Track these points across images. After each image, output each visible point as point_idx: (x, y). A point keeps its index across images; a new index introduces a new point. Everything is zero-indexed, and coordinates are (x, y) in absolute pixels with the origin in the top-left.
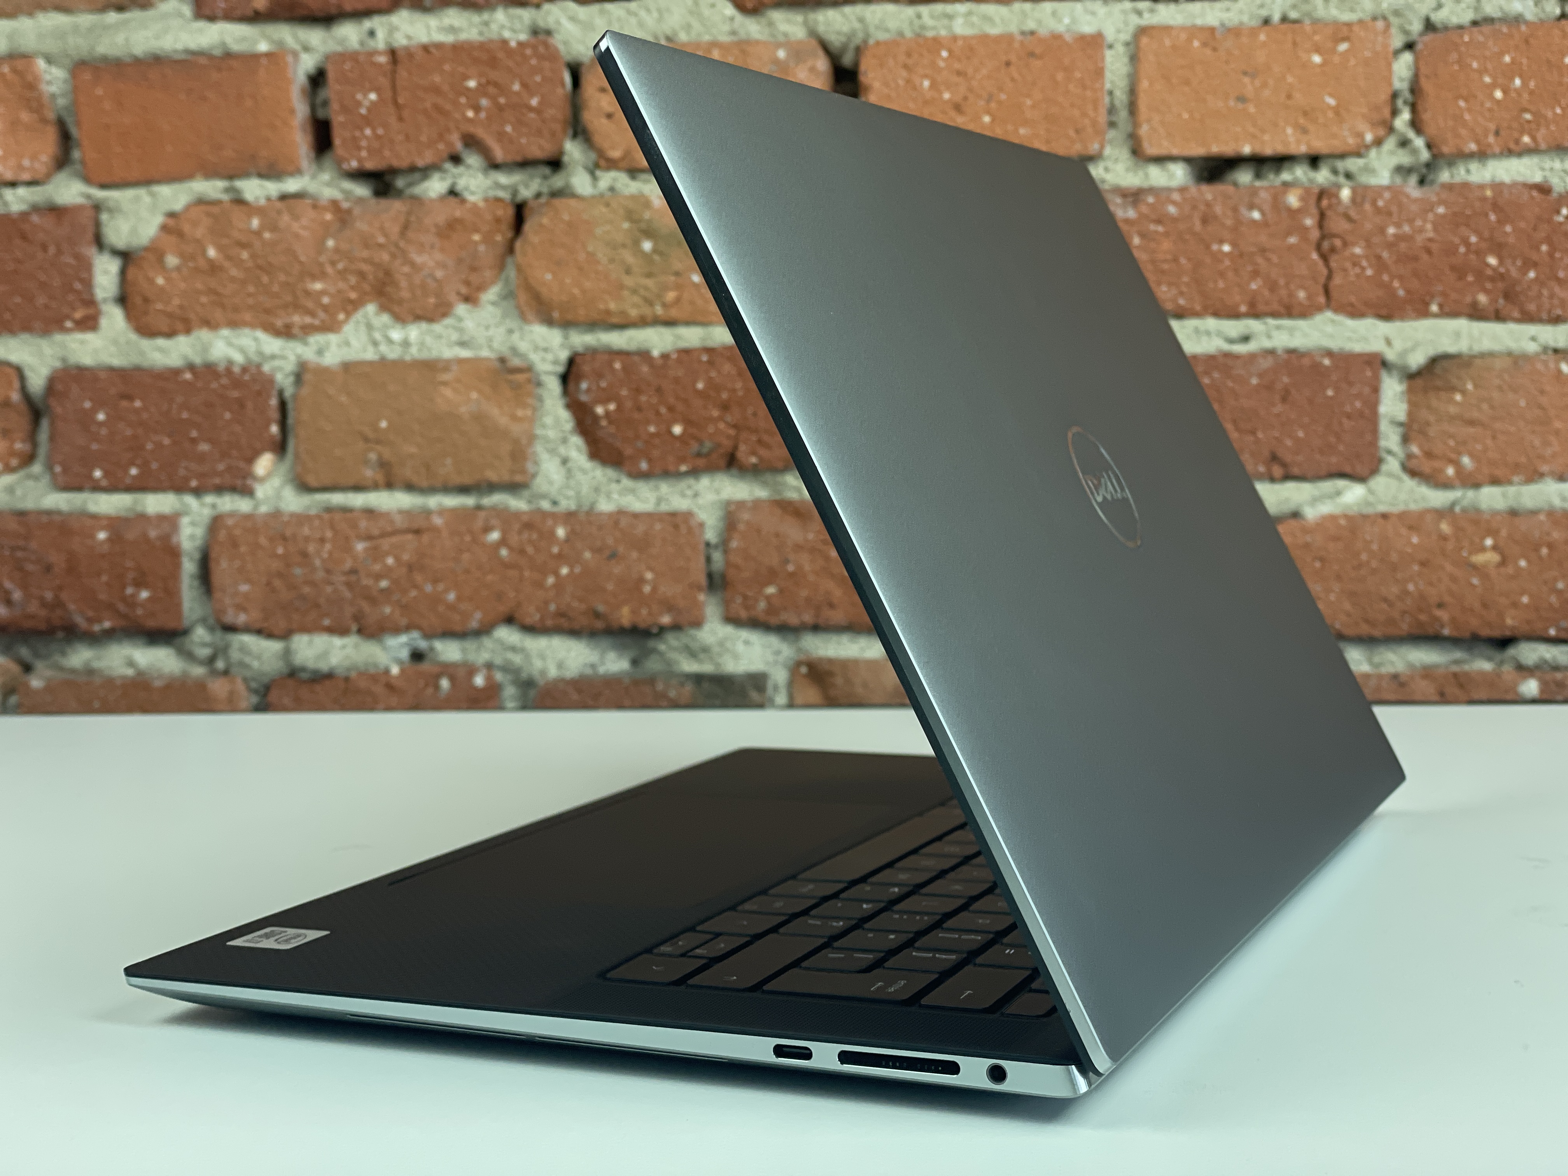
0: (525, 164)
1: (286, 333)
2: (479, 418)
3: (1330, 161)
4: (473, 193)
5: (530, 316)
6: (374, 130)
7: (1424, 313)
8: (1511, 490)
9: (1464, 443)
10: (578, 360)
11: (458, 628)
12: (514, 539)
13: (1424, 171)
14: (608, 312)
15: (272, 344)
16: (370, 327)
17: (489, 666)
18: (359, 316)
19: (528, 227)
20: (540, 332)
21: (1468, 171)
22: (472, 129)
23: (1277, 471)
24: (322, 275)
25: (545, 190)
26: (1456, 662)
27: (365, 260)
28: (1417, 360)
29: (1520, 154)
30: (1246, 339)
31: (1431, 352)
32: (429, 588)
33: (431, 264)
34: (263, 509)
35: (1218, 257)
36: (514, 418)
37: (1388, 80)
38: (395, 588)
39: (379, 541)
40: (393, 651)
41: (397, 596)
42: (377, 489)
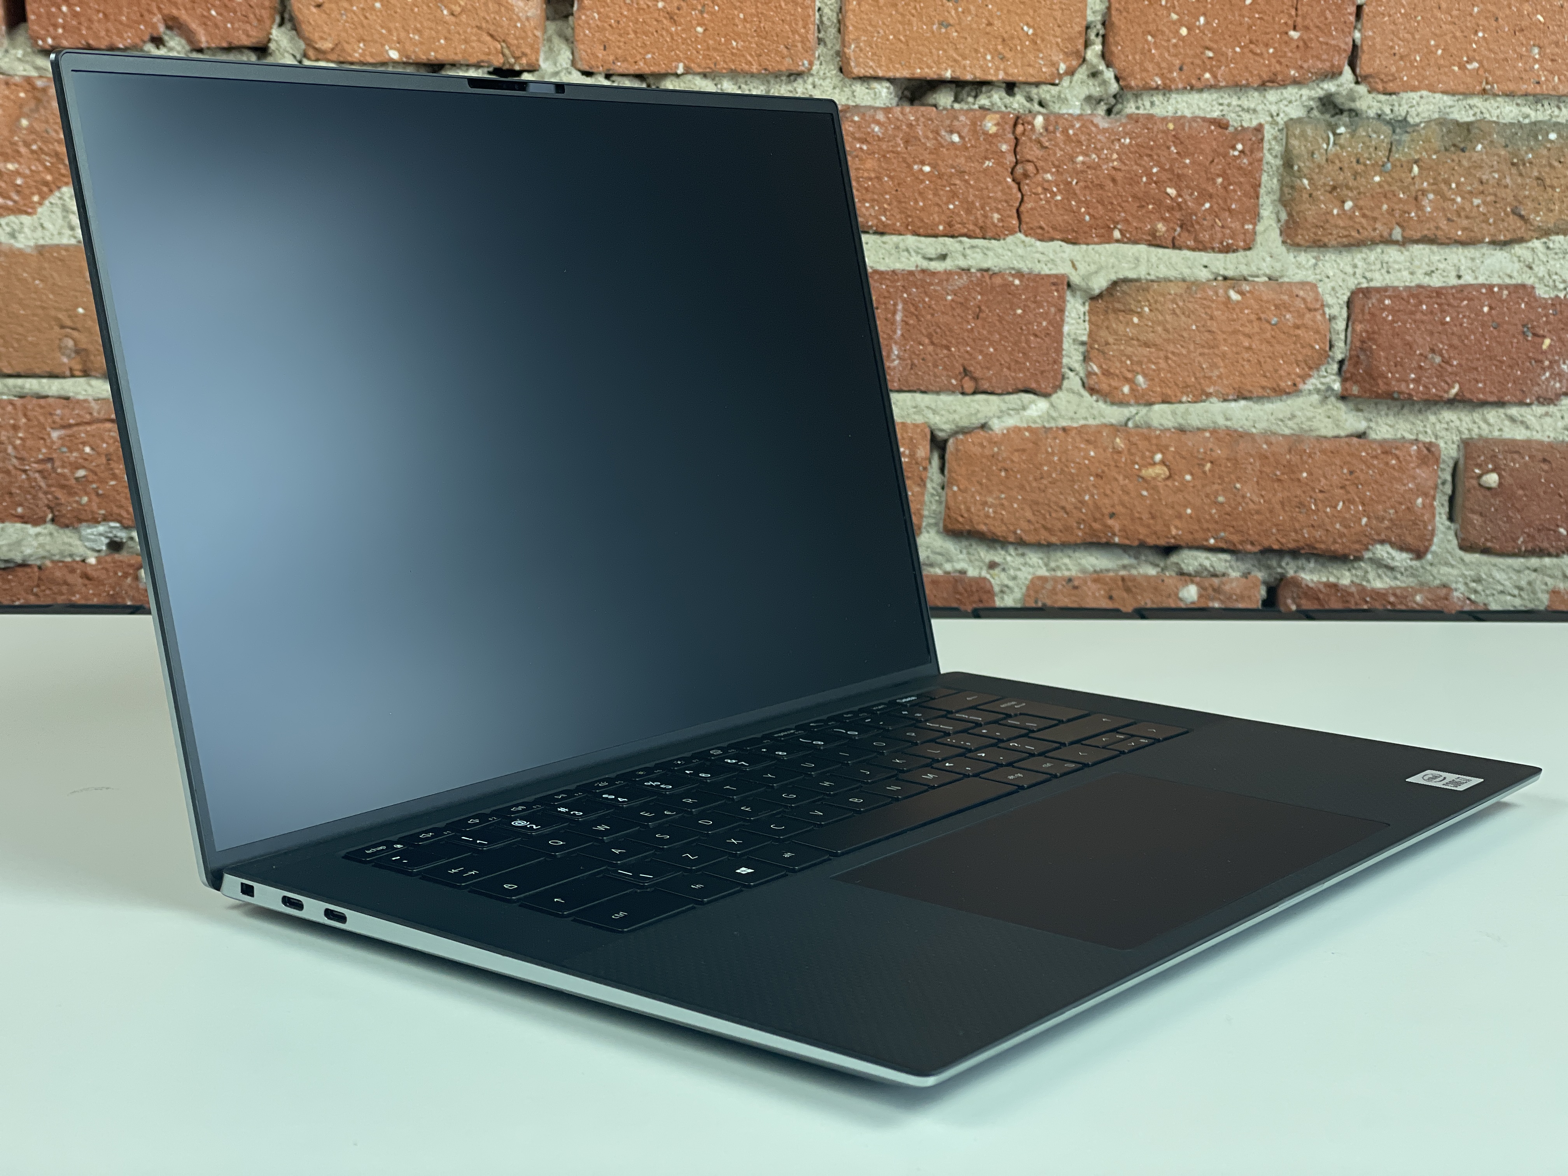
0: (229, 49)
3: (1027, 88)
6: (70, 6)
7: (1107, 239)
8: (1181, 408)
9: (1140, 363)
13: (1113, 101)
16: (65, 210)
18: (54, 199)
21: (1152, 104)
22: (176, 12)
23: (969, 385)
24: (16, 156)
26: (1124, 567)
28: (1099, 284)
29: (1201, 91)
30: (943, 257)
31: (1114, 277)
35: (919, 177)
37: (1083, 12)
38: (92, 477)
39: (75, 429)
40: (89, 540)
41: (94, 486)
42: (73, 376)
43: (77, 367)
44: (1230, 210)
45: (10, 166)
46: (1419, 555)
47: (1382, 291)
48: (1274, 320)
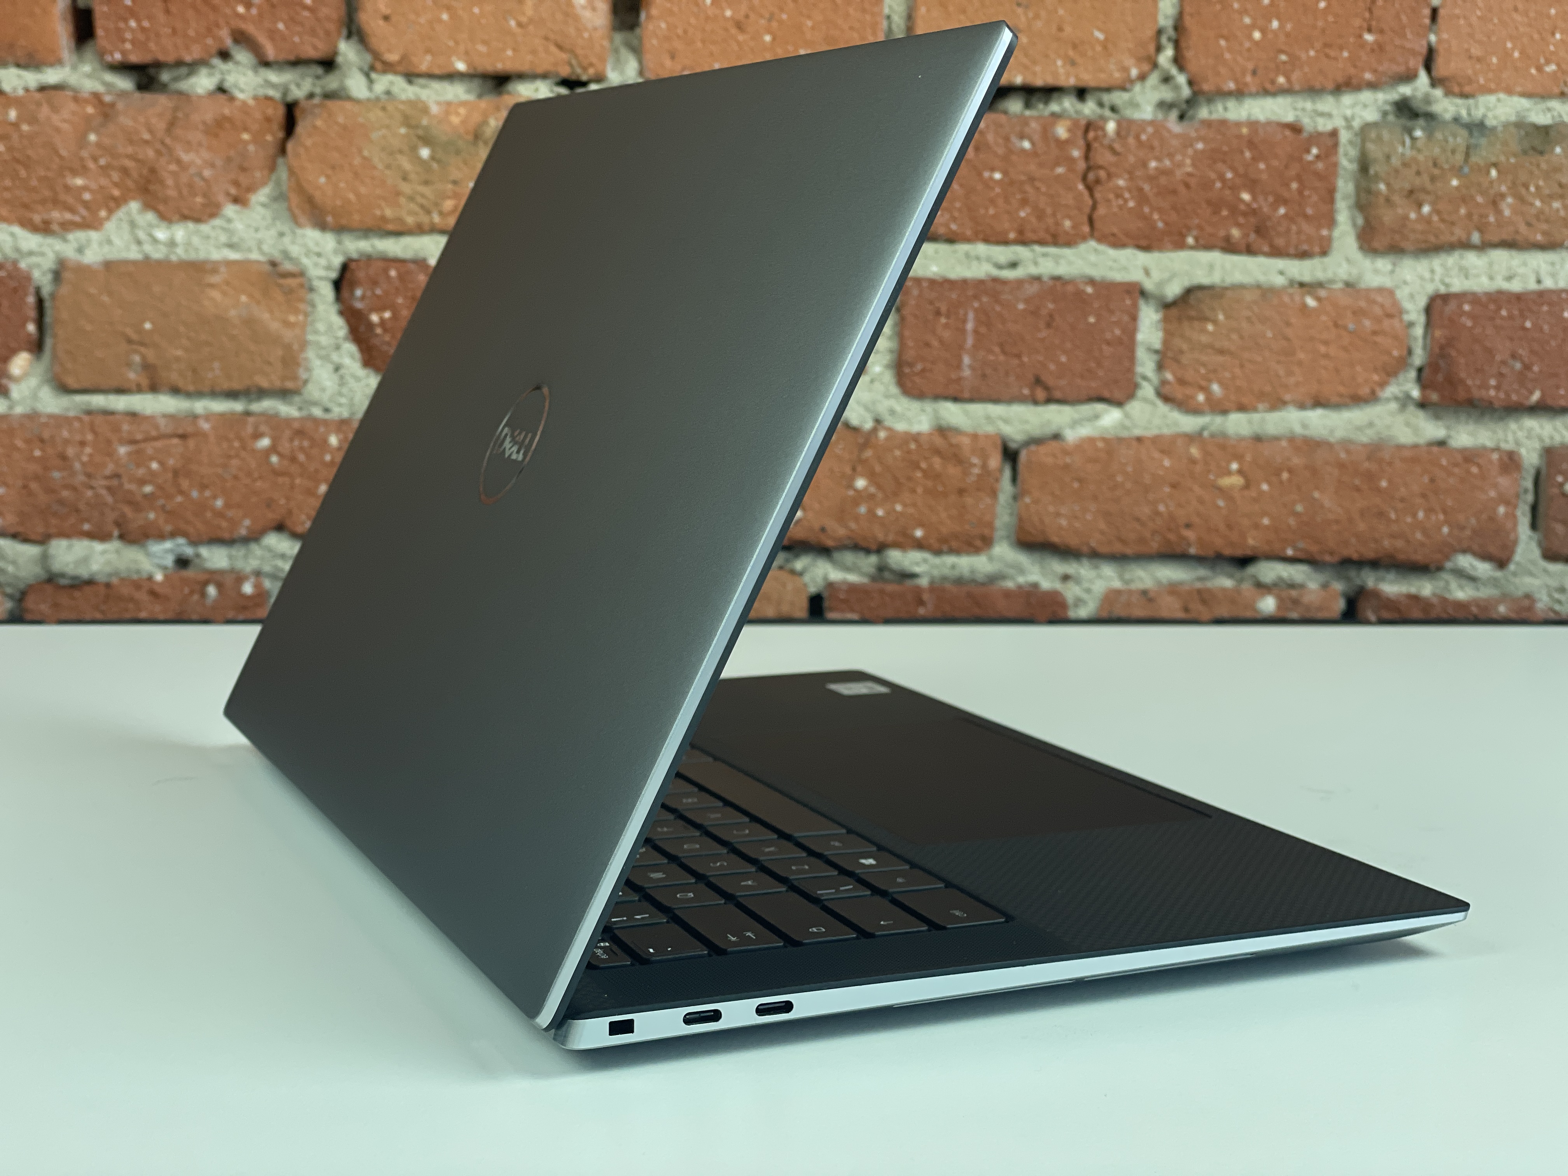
0: (296, 63)
1: (45, 229)
2: (249, 322)
3: (1098, 94)
4: (242, 91)
5: (303, 219)
6: (138, 21)
7: (1180, 245)
8: (1256, 417)
9: (1215, 371)
10: (353, 266)
11: (226, 535)
12: (285, 446)
13: (1184, 106)
14: (383, 219)
15: (29, 241)
16: (133, 224)
17: (258, 574)
18: (121, 213)
19: (301, 129)
20: (312, 235)
21: (1226, 109)
22: (243, 26)
23: (1041, 394)
24: (82, 170)
25: (318, 90)
26: (1200, 579)
27: (128, 156)
28: (1173, 290)
29: (1274, 94)
30: (1014, 265)
31: (1187, 283)
32: (195, 494)
33: (199, 162)
34: (19, 410)
35: (989, 184)
36: (287, 324)
37: (1154, 16)
38: (160, 493)
39: (143, 445)
40: (156, 557)
41: (162, 502)
42: (140, 391)
43: (145, 382)
44: (1306, 217)
45: (79, 182)
46: (1501, 563)
47: (1461, 297)
48: (1351, 326)
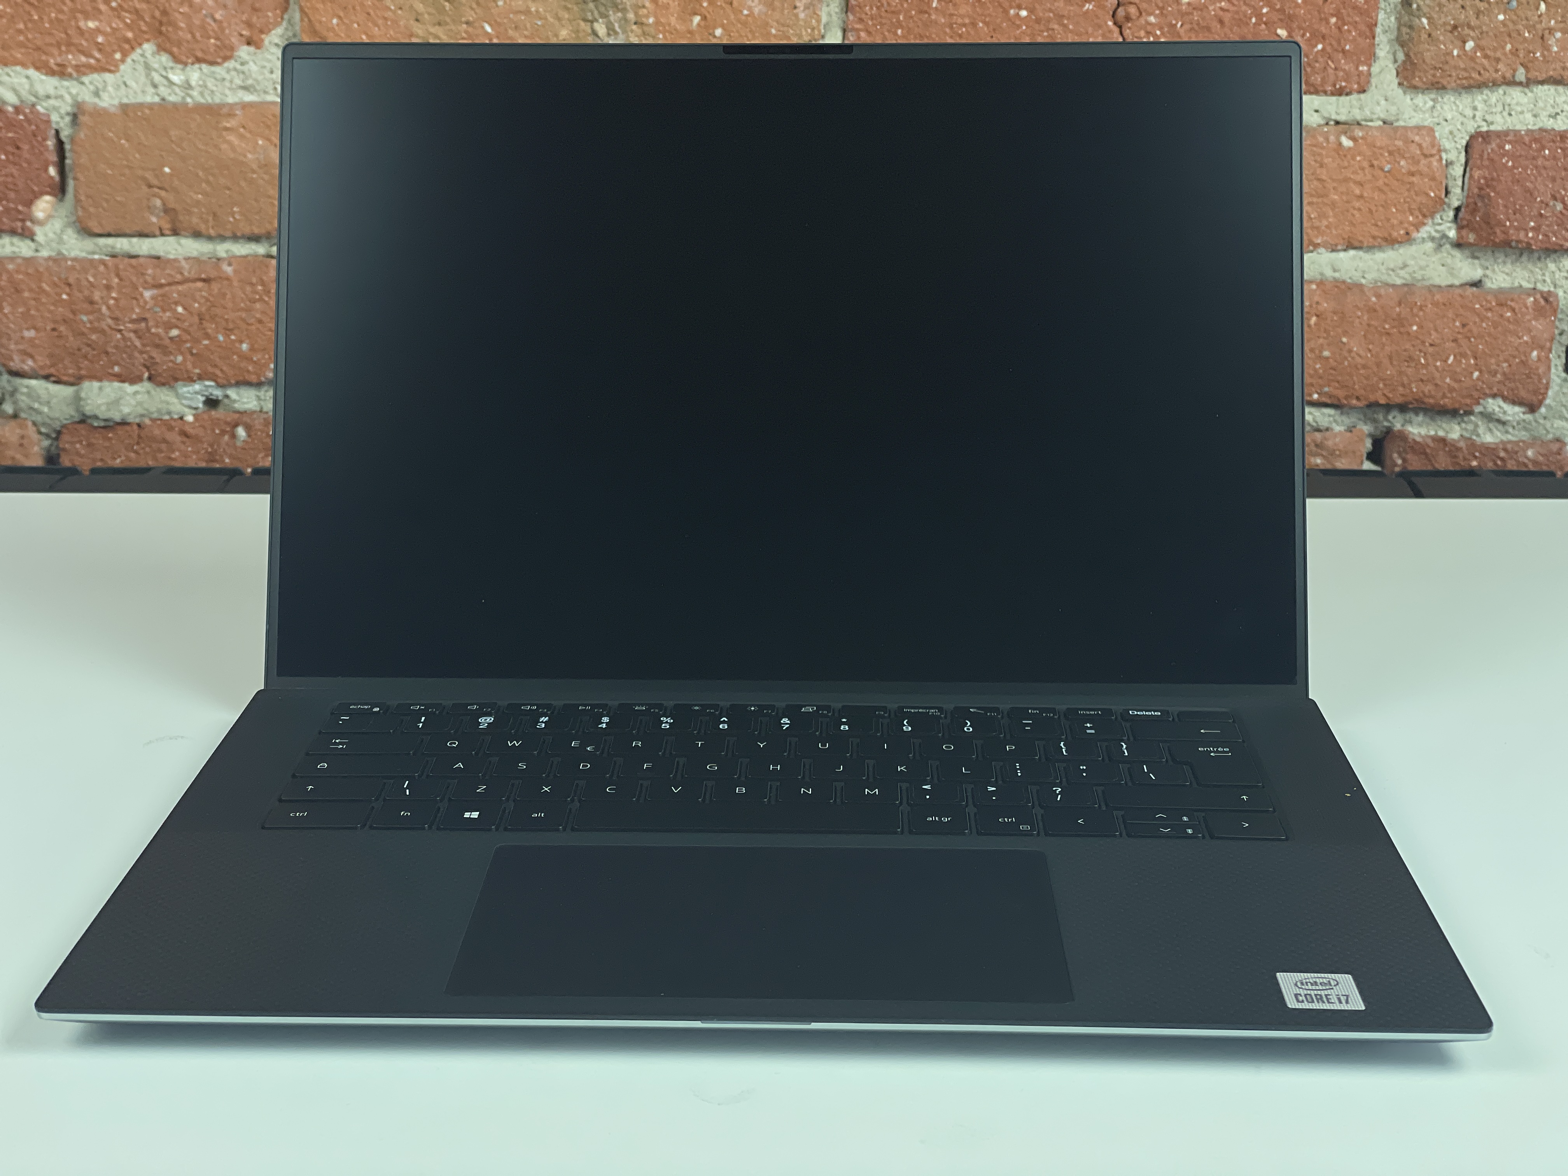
1: (60, 72)
2: (267, 166)
11: (253, 378)
15: (46, 84)
16: (148, 67)
18: (136, 55)
24: (95, 13)
32: (221, 338)
33: (211, 3)
34: (45, 253)
35: (1015, 21)
38: (186, 337)
40: (186, 398)
41: (188, 345)
42: (163, 235)
43: (166, 226)
44: (1344, 51)
45: (91, 24)
46: (1532, 408)
47: (1502, 135)
48: (1387, 168)
